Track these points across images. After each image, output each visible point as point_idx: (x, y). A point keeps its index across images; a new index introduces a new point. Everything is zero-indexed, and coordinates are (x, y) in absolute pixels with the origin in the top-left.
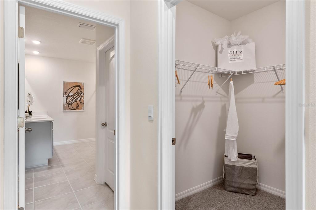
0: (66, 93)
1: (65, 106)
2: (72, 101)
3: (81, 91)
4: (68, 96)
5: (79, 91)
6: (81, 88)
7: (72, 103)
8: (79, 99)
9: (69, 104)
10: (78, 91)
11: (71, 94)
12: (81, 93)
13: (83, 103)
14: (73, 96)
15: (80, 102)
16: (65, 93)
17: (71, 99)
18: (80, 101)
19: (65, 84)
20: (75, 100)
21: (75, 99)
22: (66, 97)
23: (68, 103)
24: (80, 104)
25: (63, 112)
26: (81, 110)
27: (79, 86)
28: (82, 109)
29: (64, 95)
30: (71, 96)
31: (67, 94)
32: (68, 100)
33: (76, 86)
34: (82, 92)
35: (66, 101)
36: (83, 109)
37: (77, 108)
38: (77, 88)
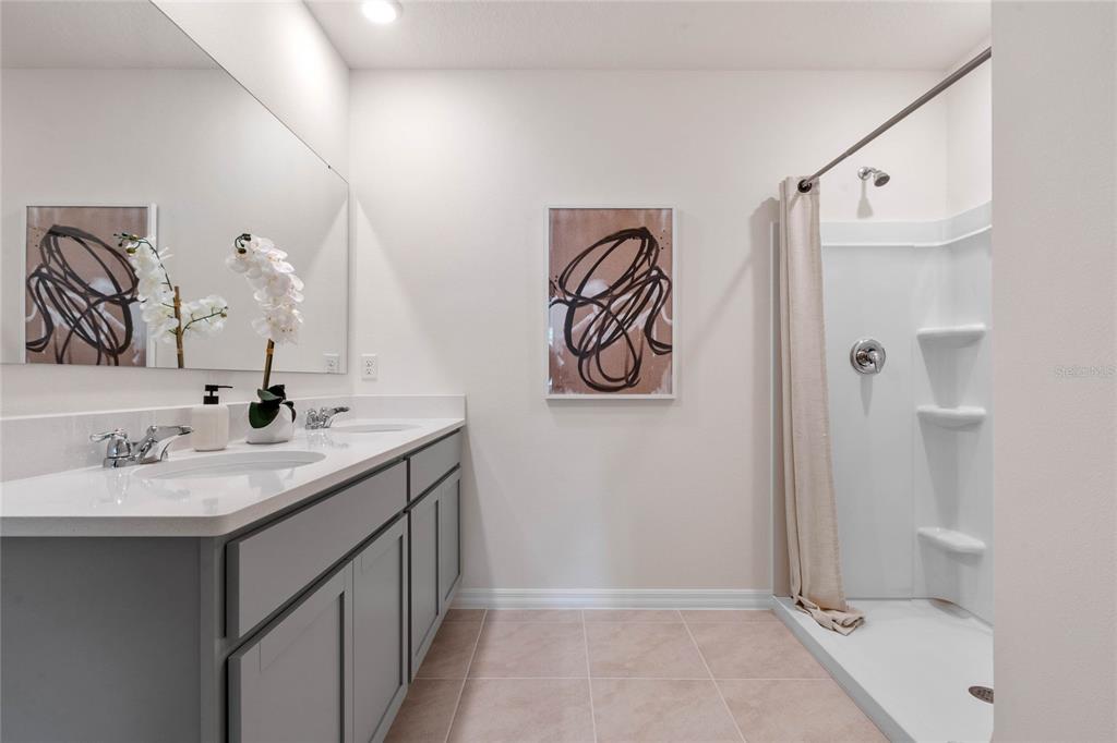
0: (562, 284)
1: (562, 363)
2: (601, 330)
3: (653, 267)
4: (576, 303)
5: (645, 267)
6: (653, 243)
7: (599, 347)
8: (641, 321)
9: (582, 354)
10: (634, 267)
11: (594, 288)
12: (656, 280)
13: (669, 348)
14: (605, 302)
15: (651, 341)
16: (558, 284)
17: (591, 317)
18: (648, 329)
19: (560, 221)
20: (620, 325)
21: (620, 317)
22: (565, 308)
23: (575, 344)
24: (649, 356)
25: (549, 400)
26: (653, 396)
27: (643, 233)
28: (660, 386)
29: (552, 294)
30: (594, 300)
31: (572, 287)
32: (577, 328)
33: (622, 236)
34: (661, 275)
35: (562, 336)
36: (664, 386)
37: (630, 381)
38: (633, 245)
